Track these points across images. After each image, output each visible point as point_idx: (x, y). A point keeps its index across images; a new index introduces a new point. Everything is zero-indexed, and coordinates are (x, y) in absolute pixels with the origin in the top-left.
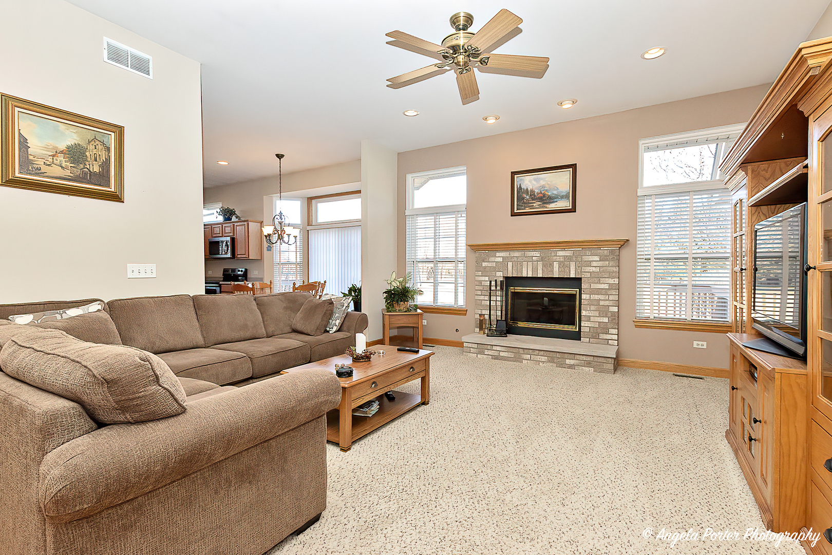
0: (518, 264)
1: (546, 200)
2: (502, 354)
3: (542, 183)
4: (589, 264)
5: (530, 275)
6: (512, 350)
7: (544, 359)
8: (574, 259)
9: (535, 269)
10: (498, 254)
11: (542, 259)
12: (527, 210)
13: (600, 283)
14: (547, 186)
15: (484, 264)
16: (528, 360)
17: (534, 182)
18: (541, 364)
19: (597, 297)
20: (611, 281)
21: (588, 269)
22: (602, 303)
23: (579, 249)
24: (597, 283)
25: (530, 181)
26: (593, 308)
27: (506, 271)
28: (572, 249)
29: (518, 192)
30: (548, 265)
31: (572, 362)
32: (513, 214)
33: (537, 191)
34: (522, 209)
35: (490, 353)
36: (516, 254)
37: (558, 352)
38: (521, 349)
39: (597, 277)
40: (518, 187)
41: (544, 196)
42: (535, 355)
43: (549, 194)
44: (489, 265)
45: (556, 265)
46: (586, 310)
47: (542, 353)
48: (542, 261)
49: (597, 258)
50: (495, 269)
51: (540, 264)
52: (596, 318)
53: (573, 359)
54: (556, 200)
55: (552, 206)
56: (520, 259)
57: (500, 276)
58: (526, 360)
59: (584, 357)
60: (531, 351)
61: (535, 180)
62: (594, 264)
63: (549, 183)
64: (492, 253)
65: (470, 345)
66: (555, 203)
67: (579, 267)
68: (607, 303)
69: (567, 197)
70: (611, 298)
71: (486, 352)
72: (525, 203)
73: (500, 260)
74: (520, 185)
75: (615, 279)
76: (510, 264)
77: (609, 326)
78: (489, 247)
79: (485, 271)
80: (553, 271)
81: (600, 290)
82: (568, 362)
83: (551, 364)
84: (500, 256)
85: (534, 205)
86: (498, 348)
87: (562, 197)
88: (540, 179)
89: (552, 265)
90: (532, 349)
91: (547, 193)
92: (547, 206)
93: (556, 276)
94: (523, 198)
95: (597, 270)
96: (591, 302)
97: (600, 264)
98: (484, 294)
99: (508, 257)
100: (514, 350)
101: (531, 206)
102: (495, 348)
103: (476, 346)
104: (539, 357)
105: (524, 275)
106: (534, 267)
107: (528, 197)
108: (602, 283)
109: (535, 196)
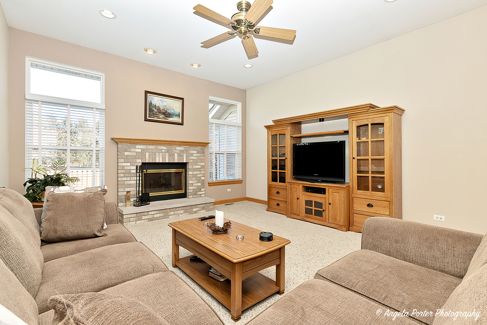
0: (153, 154)
1: (167, 115)
2: (155, 216)
3: (165, 104)
4: (192, 155)
5: (161, 161)
6: (162, 211)
7: (182, 212)
8: (185, 152)
9: (164, 158)
10: (137, 147)
11: (168, 151)
12: (155, 119)
13: (197, 165)
14: (168, 106)
15: (126, 153)
16: (173, 215)
17: (160, 102)
18: (180, 215)
19: (196, 173)
20: (202, 164)
21: (192, 158)
22: (198, 176)
23: (187, 146)
24: (196, 165)
25: (158, 100)
26: (194, 178)
27: (144, 158)
28: (184, 146)
29: (149, 106)
30: (172, 155)
31: (196, 209)
32: (146, 120)
33: (162, 108)
34: (152, 118)
35: (147, 217)
36: (151, 147)
37: (189, 206)
38: (168, 210)
39: (196, 162)
40: (150, 102)
41: (166, 112)
42: (176, 211)
43: (169, 112)
44: (131, 154)
45: (176, 155)
46: (191, 180)
47: (181, 208)
48: (168, 152)
49: (195, 152)
50: (136, 158)
51: (167, 154)
52: (196, 184)
53: (196, 208)
54: (173, 116)
55: (170, 120)
56: (154, 151)
57: (139, 162)
58: (172, 215)
59: (201, 205)
60: (174, 209)
61: (161, 100)
62: (194, 155)
63: (169, 105)
64: (133, 145)
65: (130, 216)
66: (172, 118)
67: (188, 156)
68: (200, 175)
69: (179, 116)
70: (202, 172)
71: (144, 218)
72: (154, 114)
73: (140, 150)
74: (151, 101)
75: (203, 163)
76: (147, 154)
77: (201, 187)
78: (130, 141)
79: (127, 159)
80: (174, 159)
81: (197, 169)
82: (194, 210)
83: (186, 214)
84: (139, 148)
85: (160, 116)
86: (153, 213)
87: (176, 115)
88: (164, 101)
89: (173, 155)
90: (175, 208)
91: (168, 111)
92: (168, 119)
93: (176, 161)
94: (153, 111)
95: (195, 158)
96: (194, 176)
97: (197, 155)
98: (126, 176)
99: (145, 149)
100: (164, 211)
101: (158, 117)
102: (150, 213)
103: (135, 215)
104: (179, 211)
105: (157, 161)
106: (163, 156)
107: (156, 110)
108: (198, 165)
109: (160, 110)
